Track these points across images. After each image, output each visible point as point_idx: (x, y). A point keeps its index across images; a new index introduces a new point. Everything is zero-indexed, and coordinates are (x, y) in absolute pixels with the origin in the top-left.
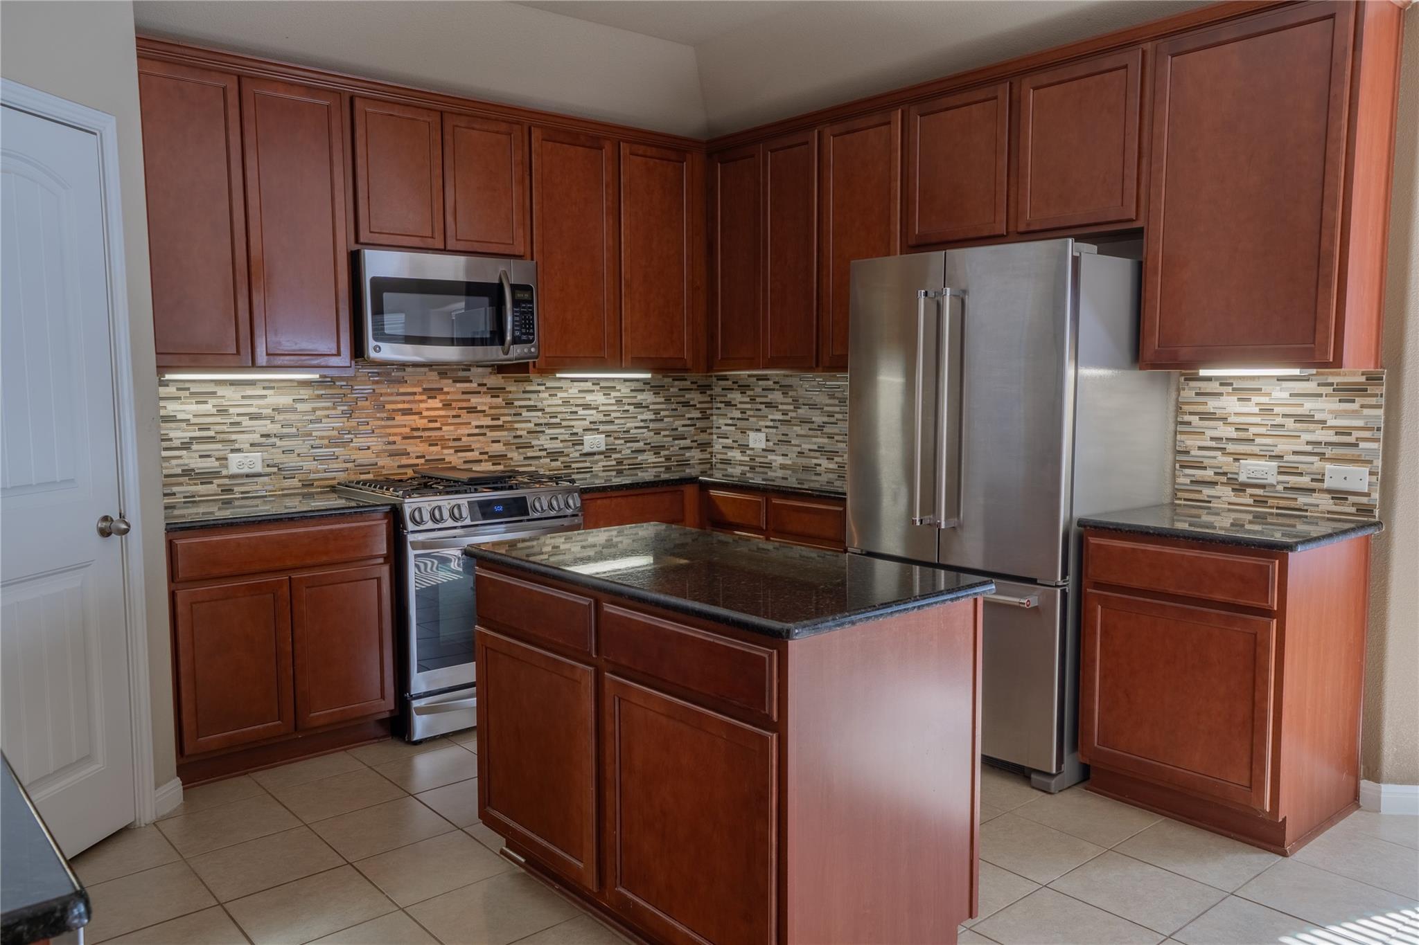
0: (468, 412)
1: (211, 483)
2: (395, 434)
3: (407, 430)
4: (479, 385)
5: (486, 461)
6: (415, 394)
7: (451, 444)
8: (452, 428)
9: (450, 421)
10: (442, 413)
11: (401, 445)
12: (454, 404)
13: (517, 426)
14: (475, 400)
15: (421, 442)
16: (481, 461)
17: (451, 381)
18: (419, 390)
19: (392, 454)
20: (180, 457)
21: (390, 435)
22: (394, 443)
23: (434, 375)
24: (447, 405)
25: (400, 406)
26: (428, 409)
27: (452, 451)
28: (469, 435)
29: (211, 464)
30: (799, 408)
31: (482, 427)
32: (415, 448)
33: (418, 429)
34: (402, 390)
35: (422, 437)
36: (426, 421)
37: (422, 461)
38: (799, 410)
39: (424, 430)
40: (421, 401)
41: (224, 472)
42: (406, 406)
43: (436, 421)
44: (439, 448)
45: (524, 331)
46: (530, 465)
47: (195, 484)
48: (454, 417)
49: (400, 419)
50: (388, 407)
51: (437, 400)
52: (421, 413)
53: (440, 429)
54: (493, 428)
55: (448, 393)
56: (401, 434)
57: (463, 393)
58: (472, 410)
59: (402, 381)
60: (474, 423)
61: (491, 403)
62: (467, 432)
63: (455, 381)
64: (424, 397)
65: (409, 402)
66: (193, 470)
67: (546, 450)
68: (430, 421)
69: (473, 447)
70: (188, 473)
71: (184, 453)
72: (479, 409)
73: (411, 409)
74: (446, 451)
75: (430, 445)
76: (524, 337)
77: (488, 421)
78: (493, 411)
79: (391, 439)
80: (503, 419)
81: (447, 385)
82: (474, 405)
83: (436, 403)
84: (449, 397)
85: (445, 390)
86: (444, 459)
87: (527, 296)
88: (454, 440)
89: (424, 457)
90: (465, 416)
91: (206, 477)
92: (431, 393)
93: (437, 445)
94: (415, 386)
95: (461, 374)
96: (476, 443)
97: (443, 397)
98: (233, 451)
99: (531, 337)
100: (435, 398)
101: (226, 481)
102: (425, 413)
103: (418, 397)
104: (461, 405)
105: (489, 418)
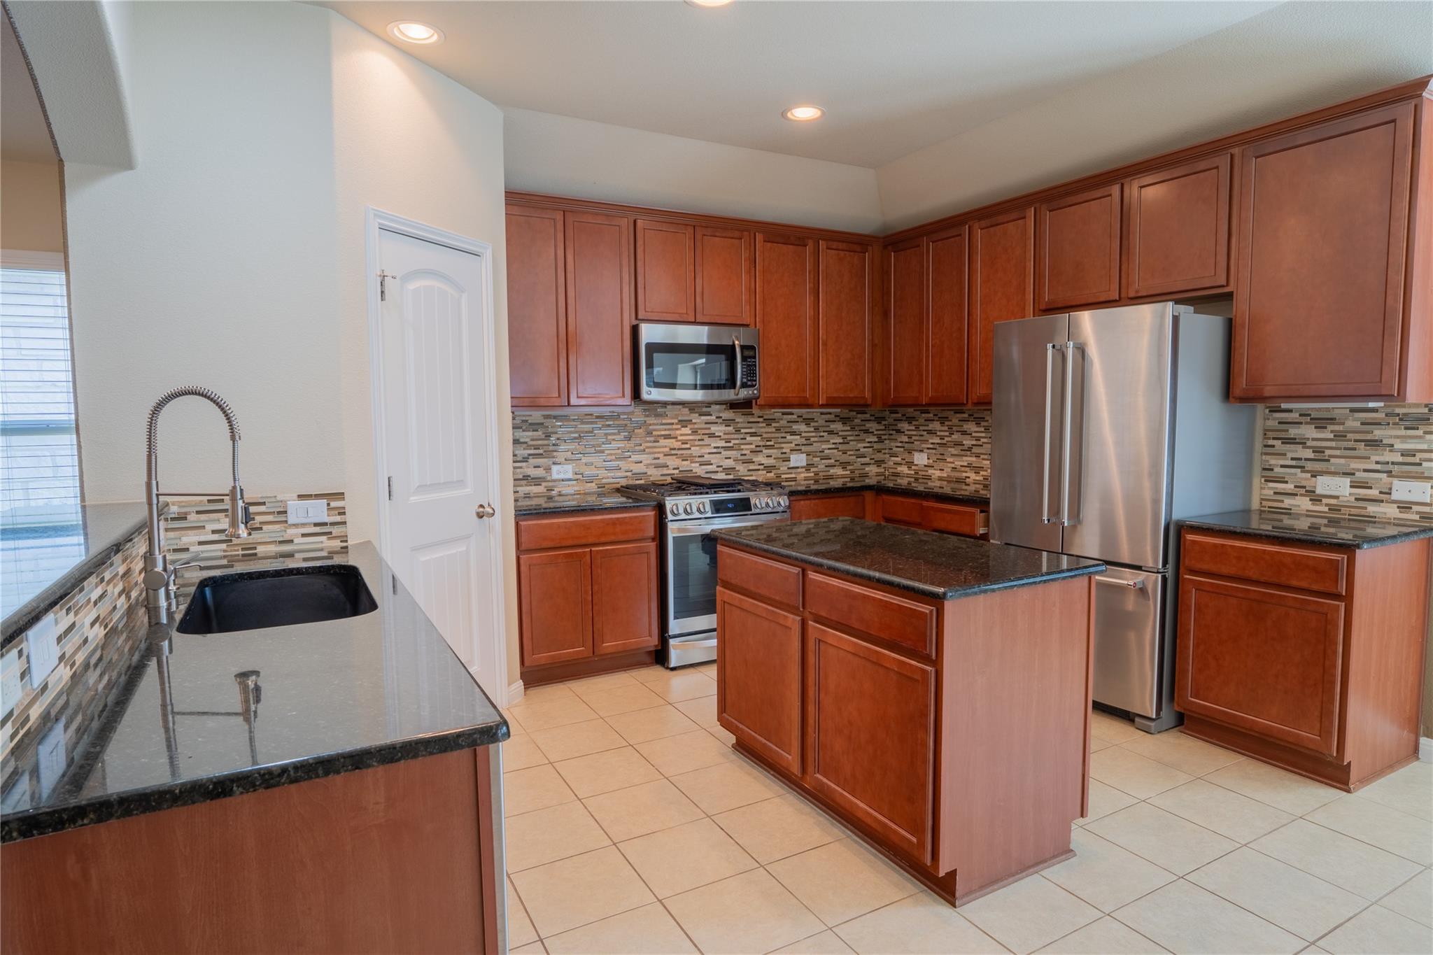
0: (709, 437)
1: (540, 485)
2: (659, 453)
3: (667, 449)
4: (717, 417)
5: (721, 472)
6: (673, 424)
7: (697, 459)
8: (697, 448)
9: (697, 443)
10: (691, 437)
11: (662, 460)
12: (699, 432)
13: (742, 447)
14: (714, 429)
15: (677, 458)
16: (717, 472)
17: (697, 415)
18: (676, 421)
19: (657, 466)
20: (521, 468)
21: (655, 453)
22: (658, 458)
23: (686, 411)
24: (695, 432)
25: (663, 433)
26: (681, 435)
27: (697, 465)
28: (709, 453)
29: (539, 472)
30: (953, 434)
31: (718, 447)
32: (673, 462)
33: (674, 449)
34: (664, 421)
35: (677, 454)
36: (680, 443)
37: (677, 471)
38: (953, 436)
39: (679, 449)
40: (677, 429)
41: (549, 478)
42: (667, 433)
43: (687, 443)
44: (689, 462)
45: (749, 378)
46: (752, 475)
47: (531, 485)
48: (699, 440)
49: (663, 442)
50: (654, 433)
51: (688, 429)
52: (676, 438)
53: (690, 449)
54: (725, 448)
55: (695, 423)
56: (663, 452)
57: (706, 423)
58: (712, 435)
59: (664, 415)
60: (713, 445)
61: (725, 431)
62: (708, 451)
63: (700, 415)
64: (679, 426)
65: (669, 430)
66: (529, 476)
67: (763, 464)
68: (683, 443)
69: (712, 462)
70: (526, 477)
71: (524, 464)
72: (717, 434)
73: (670, 435)
74: (693, 465)
75: (683, 460)
76: (749, 383)
77: (723, 444)
78: (726, 437)
79: (656, 456)
80: (733, 442)
81: (695, 418)
82: (713, 432)
83: (687, 430)
84: (696, 426)
85: (694, 421)
86: (692, 470)
87: (751, 353)
88: (699, 457)
89: (678, 468)
90: (707, 440)
91: (537, 481)
92: (684, 423)
93: (687, 460)
94: (672, 418)
95: (705, 410)
96: (715, 459)
97: (691, 426)
98: (554, 463)
99: (754, 383)
100: (687, 427)
101: (550, 484)
102: (679, 438)
103: (674, 427)
104: (704, 432)
105: (724, 441)
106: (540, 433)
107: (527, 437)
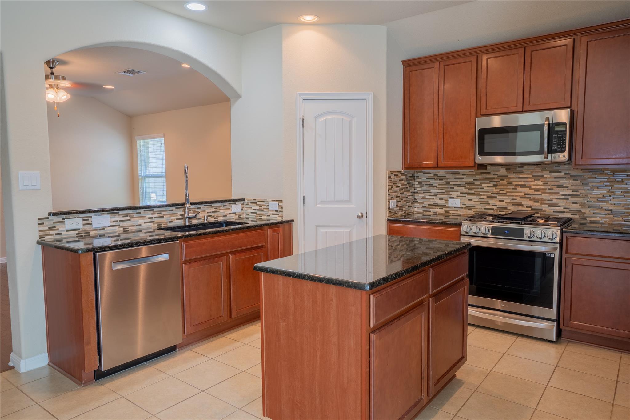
0: (557, 187)
1: (442, 209)
2: (517, 196)
3: (523, 194)
4: (565, 174)
5: (567, 212)
6: (527, 178)
7: (547, 202)
8: (548, 194)
9: (547, 191)
10: (542, 187)
11: (519, 200)
12: (549, 183)
14: (562, 182)
15: (529, 200)
16: (564, 212)
17: (548, 172)
18: (531, 176)
19: (514, 204)
20: (433, 199)
21: (513, 196)
22: (516, 199)
23: (539, 169)
24: (545, 184)
25: (520, 183)
26: (534, 185)
27: (547, 206)
28: (557, 199)
29: (443, 202)
31: (566, 195)
32: (526, 202)
33: (529, 194)
34: (521, 176)
35: (530, 198)
36: (533, 190)
37: (530, 209)
39: (531, 195)
40: (531, 181)
41: (447, 206)
42: (523, 183)
43: (539, 191)
44: (539, 204)
45: (559, 146)
47: (437, 209)
48: (549, 189)
49: (519, 189)
50: (514, 183)
51: (540, 181)
52: (531, 187)
53: (541, 195)
54: (572, 196)
55: (546, 178)
56: (519, 196)
57: (555, 178)
58: (561, 186)
59: (522, 172)
60: (561, 193)
61: (572, 183)
62: (556, 197)
63: (550, 172)
64: (533, 180)
65: (524, 182)
66: (437, 204)
68: (535, 191)
69: (560, 205)
70: (435, 204)
71: (434, 197)
72: (565, 186)
74: (543, 206)
75: (534, 202)
76: (559, 150)
77: (571, 193)
78: (574, 188)
79: (514, 198)
80: (580, 191)
81: (546, 174)
83: (540, 183)
84: (547, 180)
85: (545, 176)
86: (542, 209)
87: (563, 129)
88: (548, 200)
89: (530, 207)
90: (556, 190)
91: (441, 206)
92: (536, 178)
93: (538, 202)
94: (528, 174)
96: (562, 203)
97: (543, 180)
98: (451, 198)
99: (563, 149)
100: (539, 180)
101: (448, 209)
102: (533, 187)
103: (529, 180)
104: (553, 183)
105: (572, 191)
106: (443, 181)
107: (437, 183)
